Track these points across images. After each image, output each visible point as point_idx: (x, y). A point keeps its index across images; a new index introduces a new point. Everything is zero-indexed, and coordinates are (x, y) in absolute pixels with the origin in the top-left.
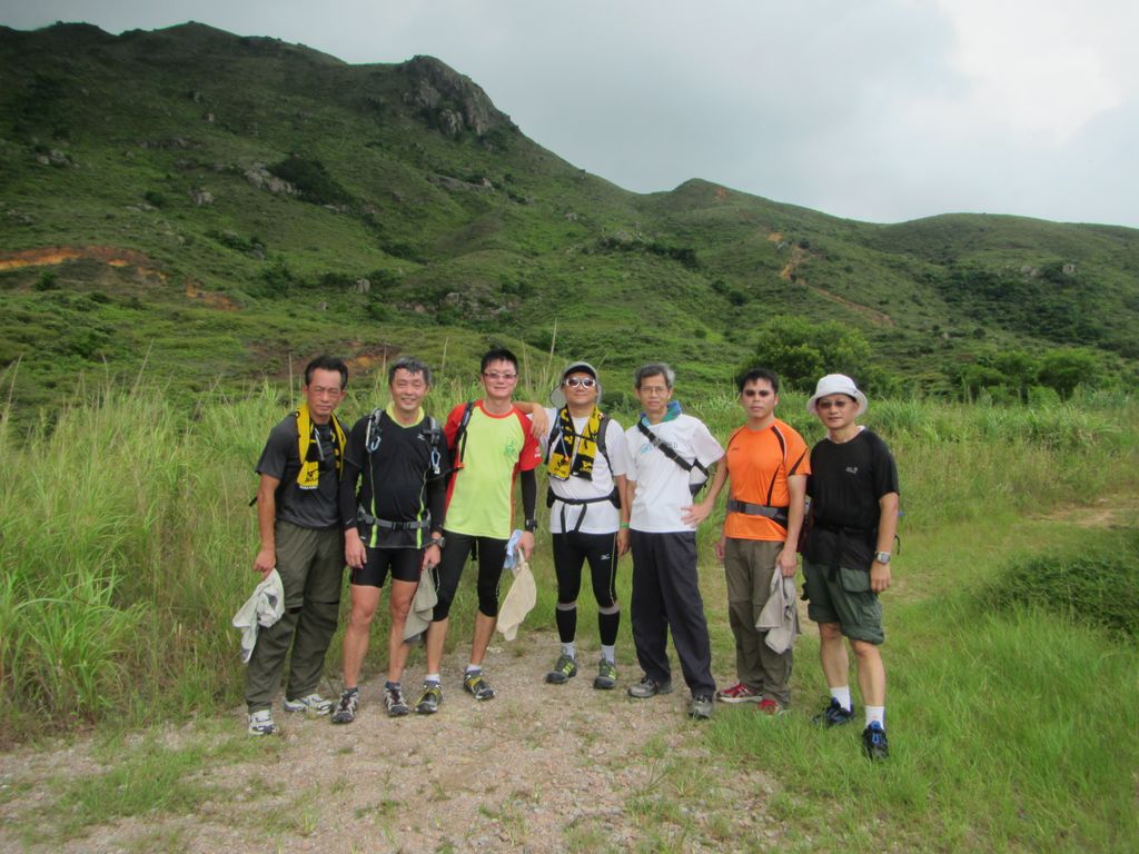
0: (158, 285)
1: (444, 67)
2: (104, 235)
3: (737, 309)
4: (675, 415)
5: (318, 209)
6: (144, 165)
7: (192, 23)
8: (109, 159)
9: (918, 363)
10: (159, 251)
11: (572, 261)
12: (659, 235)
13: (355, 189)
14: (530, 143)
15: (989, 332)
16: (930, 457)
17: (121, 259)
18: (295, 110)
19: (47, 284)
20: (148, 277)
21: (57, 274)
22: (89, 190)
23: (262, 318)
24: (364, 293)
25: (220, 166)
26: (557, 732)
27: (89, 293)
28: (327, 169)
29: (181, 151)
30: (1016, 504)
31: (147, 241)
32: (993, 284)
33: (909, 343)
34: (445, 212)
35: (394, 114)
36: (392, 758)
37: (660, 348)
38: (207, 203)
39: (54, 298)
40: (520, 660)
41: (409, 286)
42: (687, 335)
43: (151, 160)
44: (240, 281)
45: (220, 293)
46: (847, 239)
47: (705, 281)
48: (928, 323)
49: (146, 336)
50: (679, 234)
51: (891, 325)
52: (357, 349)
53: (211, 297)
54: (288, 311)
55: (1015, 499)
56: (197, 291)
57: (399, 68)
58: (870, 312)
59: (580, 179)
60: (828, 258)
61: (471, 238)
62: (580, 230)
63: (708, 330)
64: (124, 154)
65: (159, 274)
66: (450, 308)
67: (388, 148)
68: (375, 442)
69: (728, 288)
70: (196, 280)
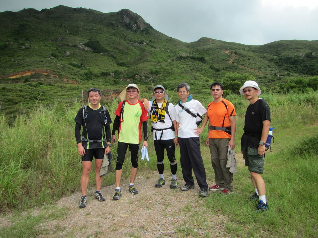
0: (56, 79)
1: (130, 12)
2: (41, 66)
3: (217, 73)
4: (190, 100)
5: (98, 54)
6: (50, 46)
7: (60, 5)
8: (41, 45)
9: (271, 85)
10: (56, 70)
11: (170, 63)
12: (194, 54)
13: (108, 48)
14: (156, 31)
15: (291, 74)
16: (276, 110)
17: (46, 73)
18: (90, 28)
19: (26, 81)
20: (54, 77)
21: (29, 78)
22: (36, 54)
23: (85, 86)
24: (113, 77)
25: (71, 45)
27: (38, 82)
28: (100, 43)
29: (60, 41)
30: (303, 122)
31: (53, 67)
32: (291, 60)
33: (268, 79)
34: (133, 53)
35: (118, 26)
37: (196, 86)
38: (68, 55)
39: (28, 84)
41: (125, 74)
42: (204, 82)
43: (52, 45)
44: (78, 76)
45: (73, 80)
46: (248, 51)
47: (208, 66)
48: (273, 73)
49: (53, 93)
50: (199, 53)
51: (262, 74)
52: (111, 92)
53: (71, 81)
54: (92, 83)
56: (67, 80)
57: (118, 13)
58: (256, 71)
59: (171, 40)
60: (243, 57)
61: (141, 59)
62: (172, 54)
63: (209, 80)
64: (45, 44)
65: (56, 76)
66: (137, 79)
67: (116, 36)
68: (86, 115)
69: (215, 67)
70: (66, 77)
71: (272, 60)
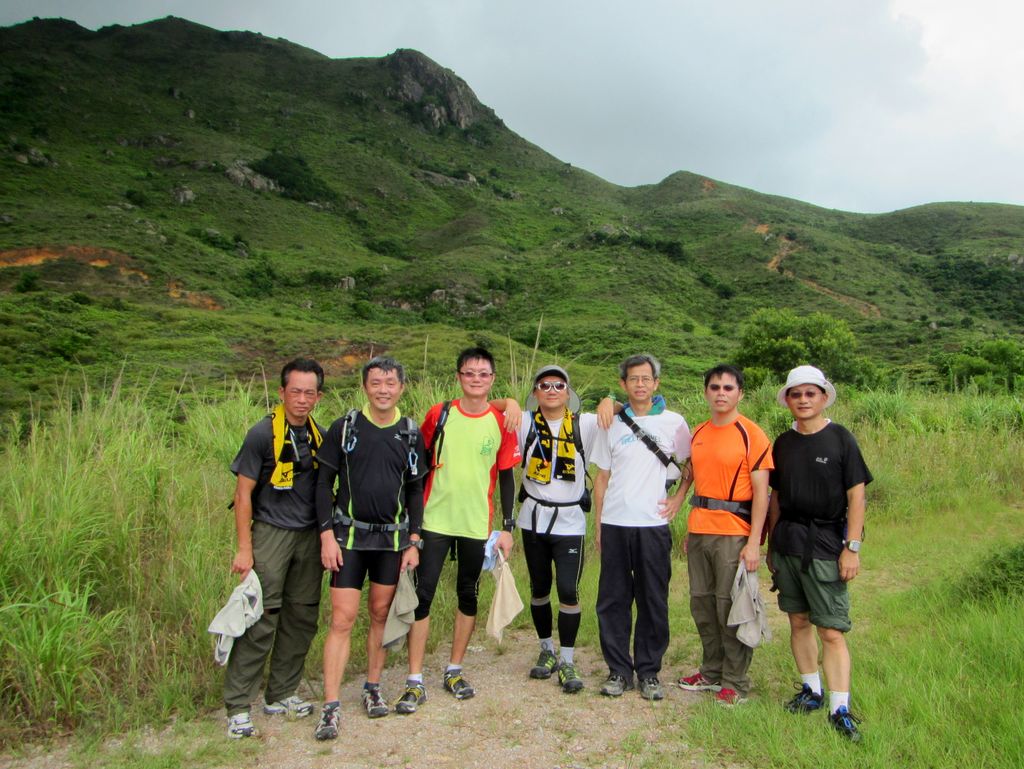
0: (140, 285)
1: (426, 61)
2: (85, 235)
3: (725, 302)
4: (661, 410)
5: (301, 206)
6: (125, 163)
7: (170, 17)
8: (88, 157)
9: (907, 354)
10: (140, 250)
11: (559, 255)
12: (646, 228)
13: (338, 185)
14: (515, 137)
15: (977, 321)
16: (914, 448)
17: (102, 259)
18: (277, 106)
19: (28, 285)
20: (130, 278)
21: (38, 275)
22: (69, 189)
23: (247, 318)
24: (349, 291)
25: (202, 164)
26: (536, 729)
27: (70, 294)
28: (310, 165)
29: (161, 149)
30: (1001, 493)
31: (128, 240)
32: (980, 273)
33: (897, 333)
34: (429, 208)
35: (377, 109)
36: (371, 758)
37: (648, 343)
38: (189, 201)
39: (34, 300)
40: (502, 658)
41: (395, 283)
42: (675, 330)
43: (130, 158)
44: (223, 280)
45: (202, 293)
46: (835, 230)
47: (692, 274)
48: (917, 312)
49: (129, 337)
50: (665, 228)
51: (879, 315)
52: (342, 348)
53: (195, 296)
54: (271, 310)
55: (999, 488)
56: (181, 291)
57: (381, 62)
58: (857, 303)
59: (566, 174)
60: (815, 249)
61: (457, 234)
62: (567, 224)
63: (695, 323)
64: (104, 152)
65: (141, 274)
66: (436, 305)
67: (372, 144)
68: (352, 443)
69: (716, 281)
70: (179, 280)
71: (914, 269)
